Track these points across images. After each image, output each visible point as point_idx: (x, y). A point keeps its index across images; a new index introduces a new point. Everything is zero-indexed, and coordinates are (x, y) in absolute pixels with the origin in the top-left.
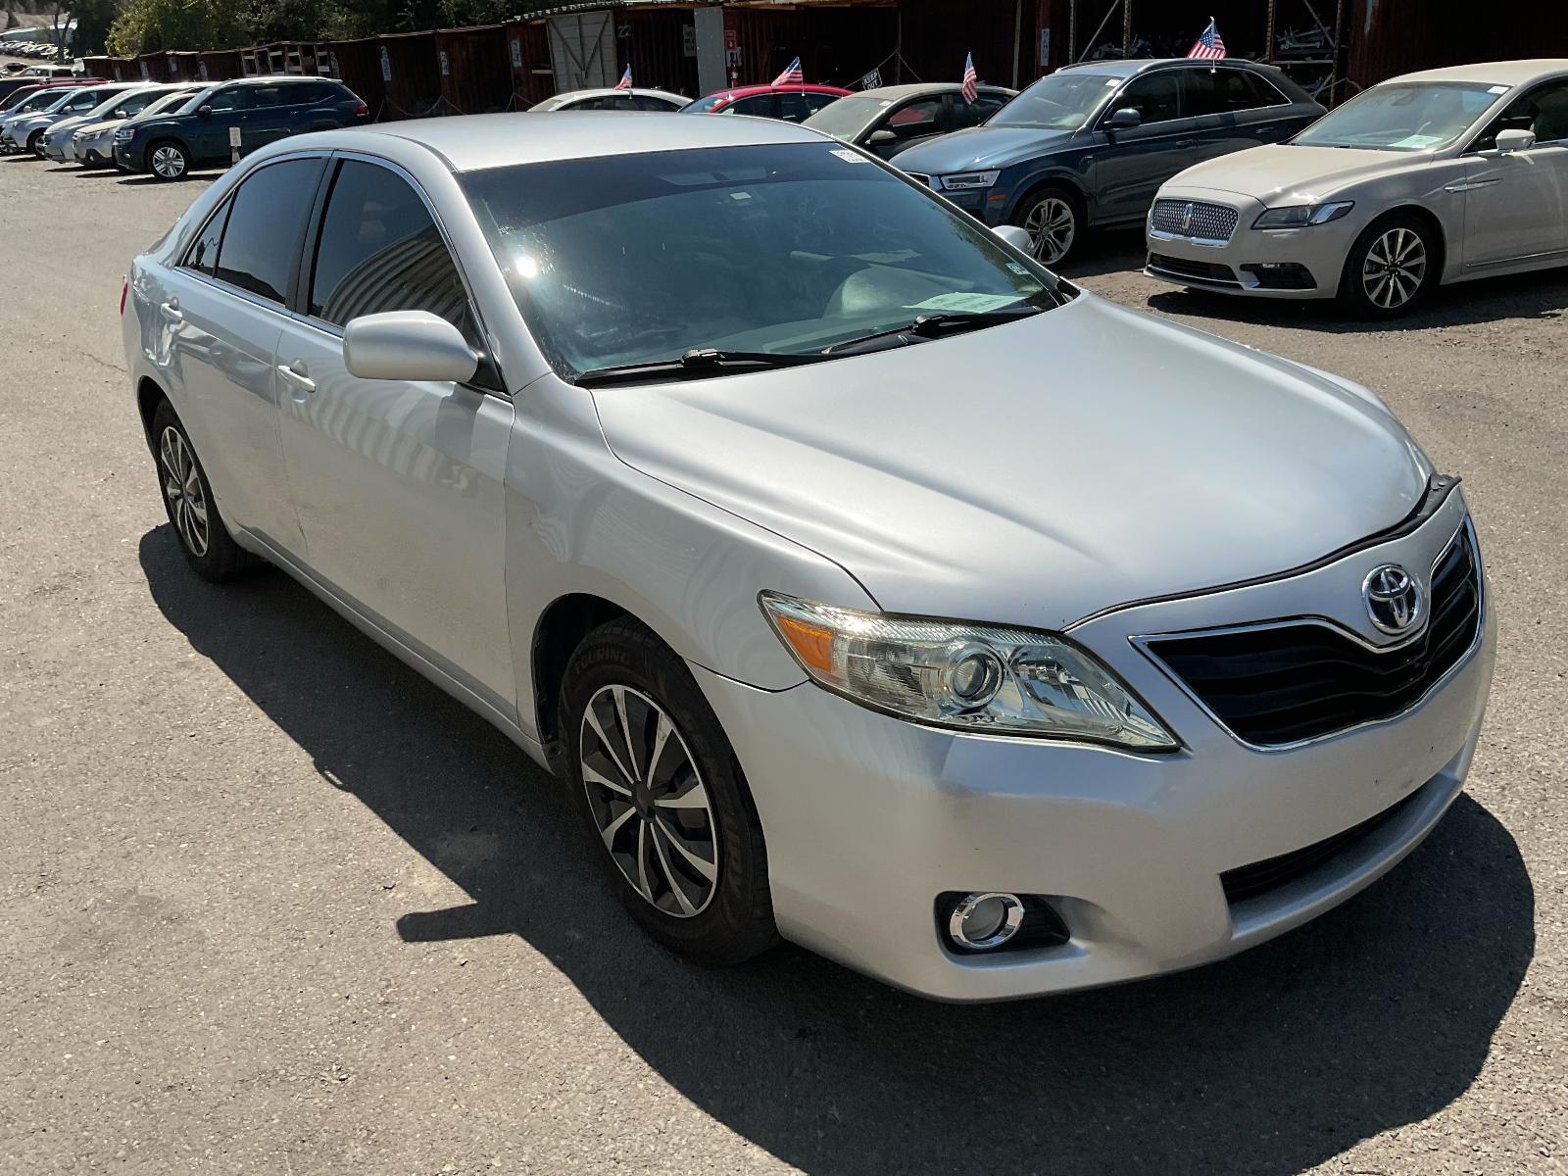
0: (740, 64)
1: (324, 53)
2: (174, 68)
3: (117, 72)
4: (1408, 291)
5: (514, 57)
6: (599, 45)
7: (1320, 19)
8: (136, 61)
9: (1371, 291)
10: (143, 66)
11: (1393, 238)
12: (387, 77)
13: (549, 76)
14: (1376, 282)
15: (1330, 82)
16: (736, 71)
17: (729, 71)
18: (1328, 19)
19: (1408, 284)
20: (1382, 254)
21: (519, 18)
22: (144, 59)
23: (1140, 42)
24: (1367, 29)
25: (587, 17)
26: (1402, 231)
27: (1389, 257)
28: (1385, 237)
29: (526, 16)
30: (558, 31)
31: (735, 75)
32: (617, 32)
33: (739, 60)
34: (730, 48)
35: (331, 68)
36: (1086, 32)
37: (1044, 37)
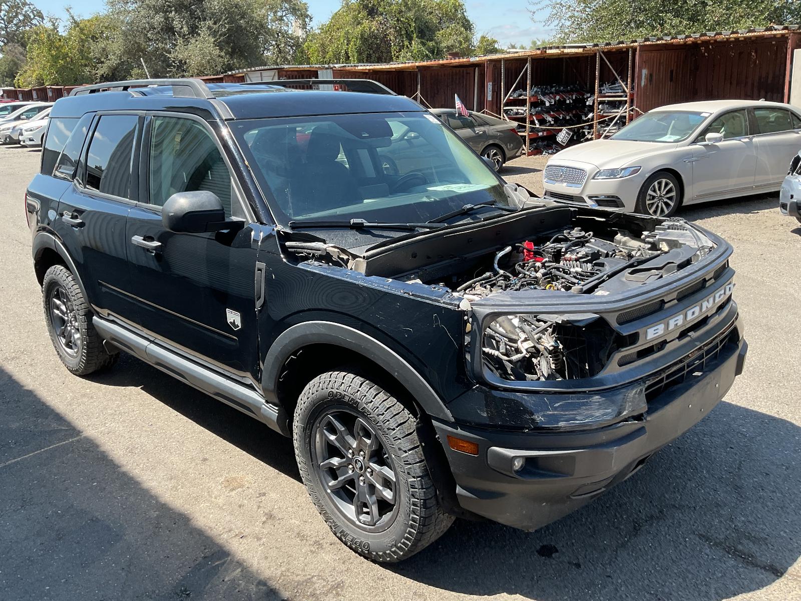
4: (667, 208)
7: (621, 78)
9: (650, 209)
11: (660, 183)
14: (653, 204)
15: (626, 109)
18: (625, 80)
19: (667, 205)
20: (654, 191)
21: (230, 73)
23: (535, 89)
24: (643, 84)
25: (265, 73)
26: (664, 181)
27: (658, 192)
28: (656, 183)
29: (234, 72)
30: (251, 79)
36: (509, 84)
37: (489, 86)
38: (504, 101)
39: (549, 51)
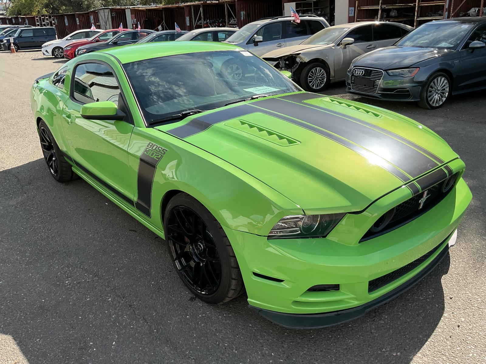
0: (136, 23)
1: (53, 18)
2: (20, 20)
3: (7, 21)
5: (91, 20)
6: (108, 17)
8: (11, 18)
10: (13, 20)
12: (67, 25)
13: (99, 25)
16: (135, 25)
17: (133, 25)
21: (91, 10)
22: (14, 18)
24: (242, 19)
25: (106, 11)
30: (100, 14)
31: (134, 26)
32: (111, 14)
33: (136, 22)
34: (133, 19)
35: (55, 22)
36: (196, 17)
37: (188, 19)
38: (194, 27)
39: (208, 2)
